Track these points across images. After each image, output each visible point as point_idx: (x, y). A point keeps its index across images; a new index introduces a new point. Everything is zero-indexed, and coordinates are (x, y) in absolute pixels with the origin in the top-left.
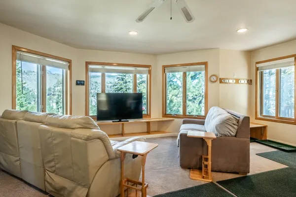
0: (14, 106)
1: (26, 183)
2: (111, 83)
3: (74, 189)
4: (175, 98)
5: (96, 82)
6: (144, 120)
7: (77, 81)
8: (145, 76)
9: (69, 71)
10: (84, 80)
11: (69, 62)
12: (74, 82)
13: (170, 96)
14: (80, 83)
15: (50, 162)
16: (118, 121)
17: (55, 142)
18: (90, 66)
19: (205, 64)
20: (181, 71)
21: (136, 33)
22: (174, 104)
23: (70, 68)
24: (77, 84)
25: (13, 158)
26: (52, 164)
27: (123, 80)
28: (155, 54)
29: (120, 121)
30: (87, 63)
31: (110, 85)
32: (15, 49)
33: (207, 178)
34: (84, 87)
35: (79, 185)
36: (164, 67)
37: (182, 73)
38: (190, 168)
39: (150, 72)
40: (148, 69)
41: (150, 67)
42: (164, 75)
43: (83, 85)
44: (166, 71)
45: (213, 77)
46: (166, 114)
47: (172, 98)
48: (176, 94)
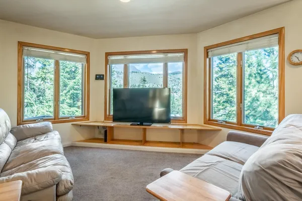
4: (262, 95)
7: (96, 75)
10: (104, 74)
11: (87, 55)
12: (92, 77)
14: (99, 77)
16: (138, 125)
23: (88, 61)
24: (97, 79)
29: (141, 124)
30: (107, 55)
32: (21, 45)
34: (103, 82)
36: (207, 50)
37: (236, 54)
39: (186, 59)
40: (182, 54)
41: (185, 51)
42: (208, 59)
43: (102, 79)
44: (210, 54)
45: (296, 55)
46: (209, 120)
47: (257, 95)
48: (264, 89)
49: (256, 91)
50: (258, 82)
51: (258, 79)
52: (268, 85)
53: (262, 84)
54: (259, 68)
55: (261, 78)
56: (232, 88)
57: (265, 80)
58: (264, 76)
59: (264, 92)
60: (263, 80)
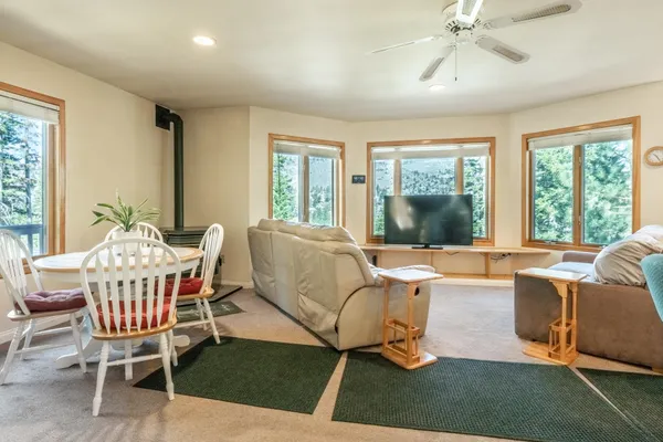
0: (270, 216)
1: (279, 308)
2: (448, 172)
3: (324, 316)
4: (609, 205)
5: (416, 173)
6: (476, 249)
7: (353, 176)
8: (483, 160)
9: (340, 161)
10: (365, 174)
11: (342, 146)
12: (349, 179)
13: (591, 202)
14: (357, 180)
15: (302, 281)
16: (423, 248)
17: (306, 257)
18: (376, 150)
19: (634, 122)
20: (568, 144)
21: (442, 87)
22: (601, 222)
23: (342, 155)
24: (354, 182)
25: (268, 279)
26: (304, 284)
27: (472, 165)
28: (505, 114)
29: (426, 248)
30: (370, 145)
31: (447, 176)
32: (272, 137)
33: (558, 358)
34: (364, 185)
35: (330, 310)
36: (526, 139)
37: (572, 147)
38: (534, 340)
39: (492, 151)
40: (487, 145)
41: (492, 140)
42: (528, 153)
43: (363, 182)
44: (531, 145)
45: (655, 152)
46: (530, 240)
47: (599, 206)
48: (613, 194)
49: (596, 199)
50: (601, 181)
51: (601, 174)
52: (620, 186)
53: (609, 185)
54: (603, 153)
55: (607, 171)
56: (543, 193)
57: (615, 177)
58: (614, 169)
59: (612, 201)
60: (610, 177)
